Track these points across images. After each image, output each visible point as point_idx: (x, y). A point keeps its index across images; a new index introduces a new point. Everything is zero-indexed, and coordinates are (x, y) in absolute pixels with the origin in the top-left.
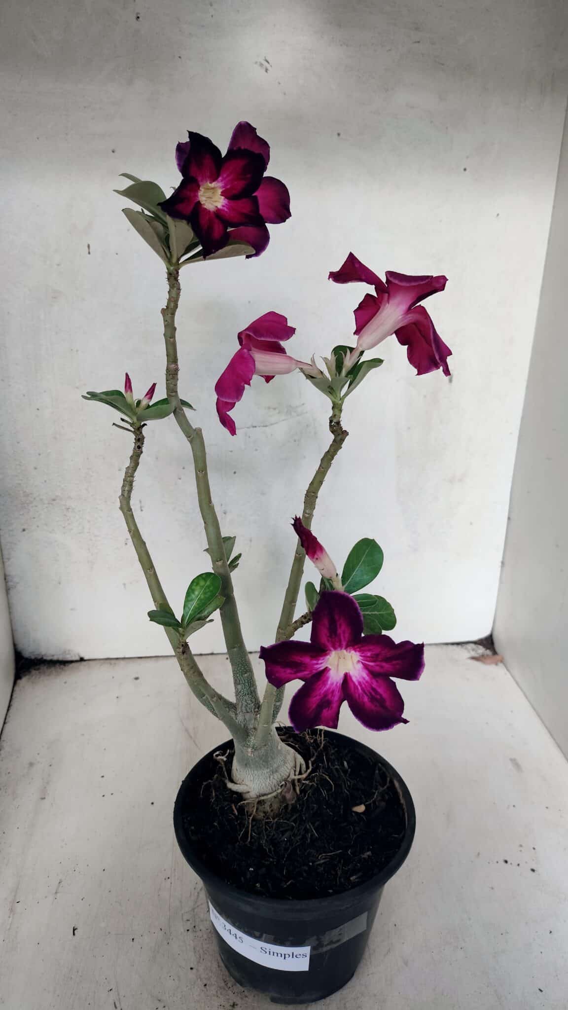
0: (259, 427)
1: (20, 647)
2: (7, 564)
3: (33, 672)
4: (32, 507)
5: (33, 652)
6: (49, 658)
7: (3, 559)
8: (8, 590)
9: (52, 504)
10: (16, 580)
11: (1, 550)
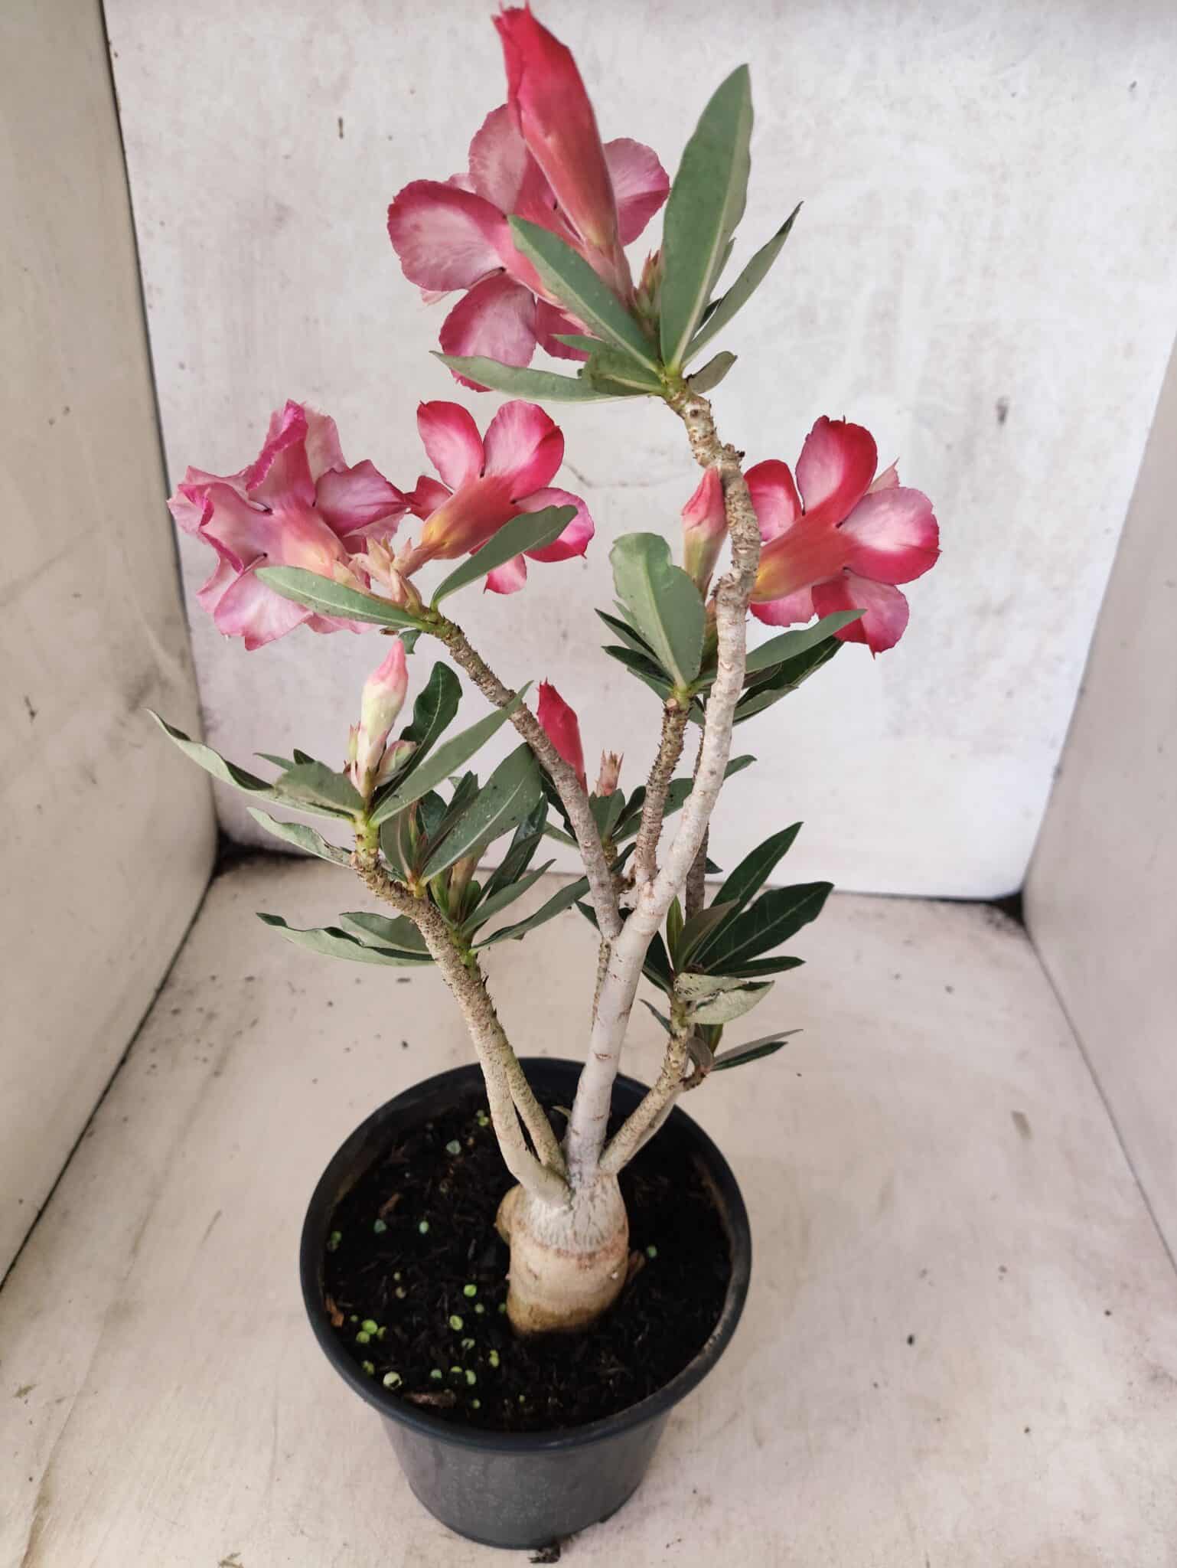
1: (226, 825)
2: (203, 689)
3: (244, 867)
5: (245, 834)
6: (271, 847)
10: (218, 717)
11: (194, 667)
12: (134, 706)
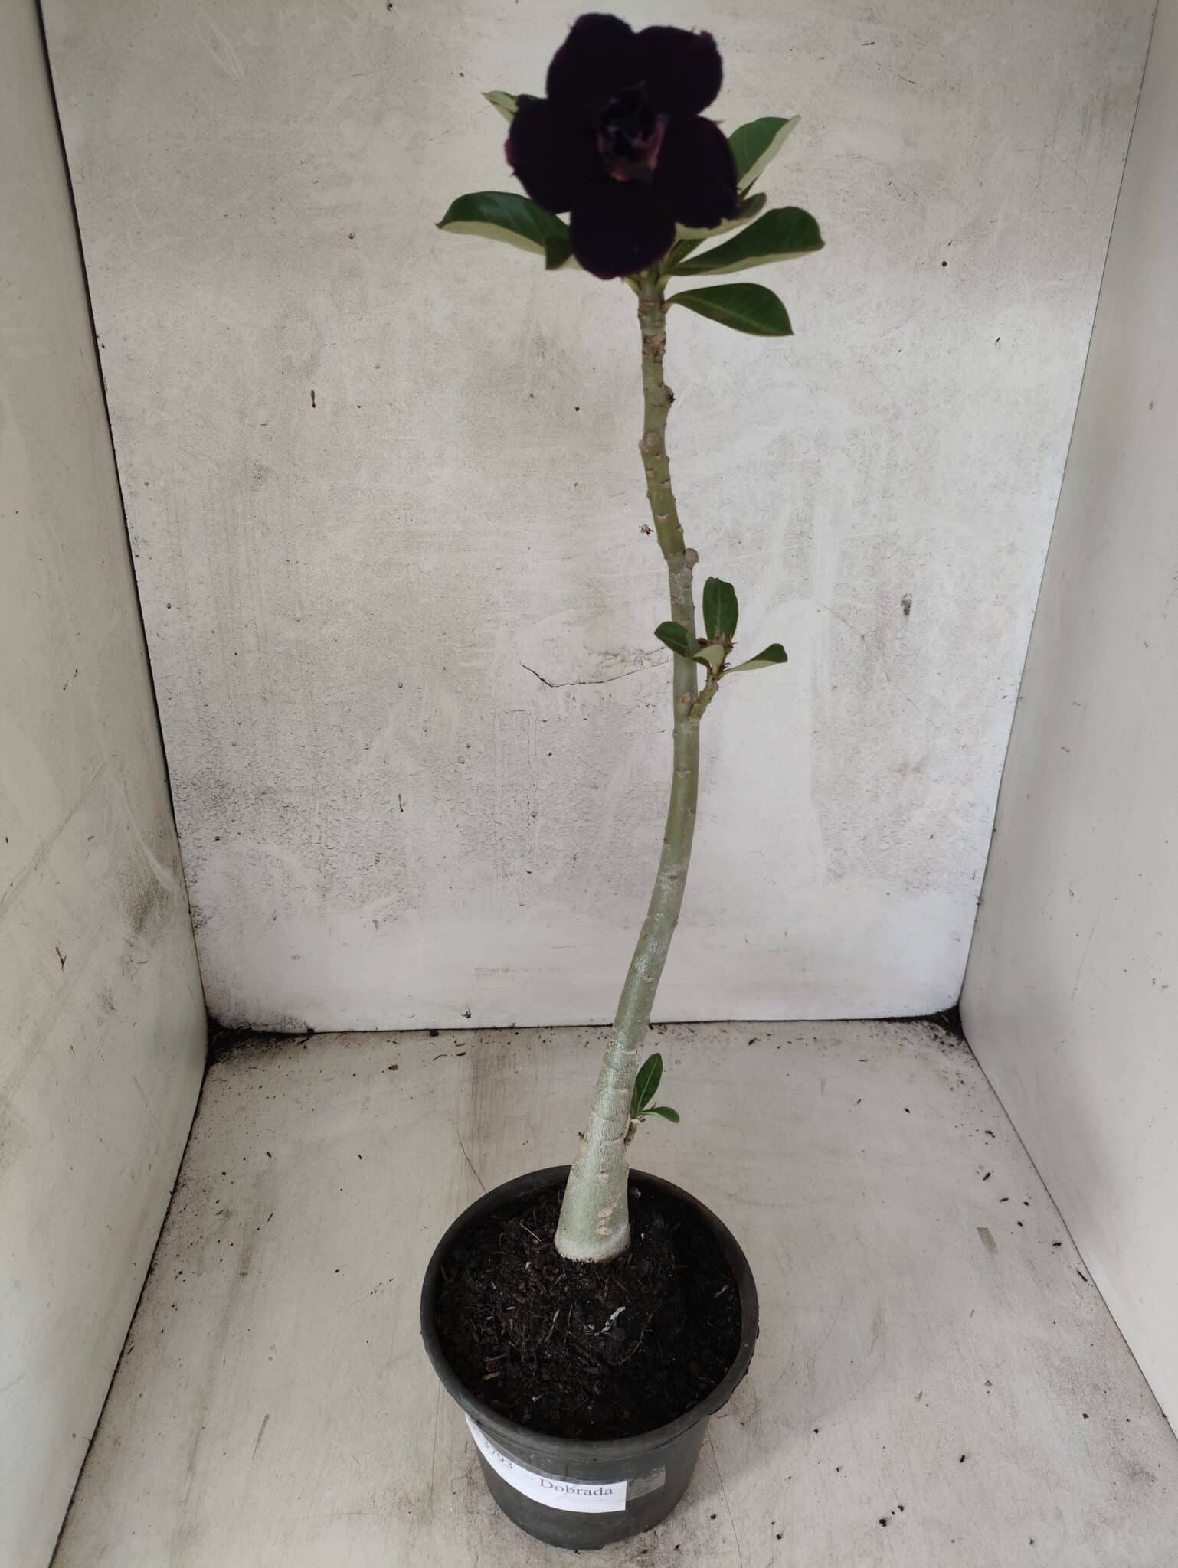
0: (590, 683)
1: (215, 1012)
2: (191, 891)
3: (236, 1052)
4: (230, 804)
5: (235, 1019)
6: (262, 1028)
7: (185, 881)
8: (194, 928)
9: (262, 800)
10: (206, 913)
11: (183, 869)
12: (139, 925)
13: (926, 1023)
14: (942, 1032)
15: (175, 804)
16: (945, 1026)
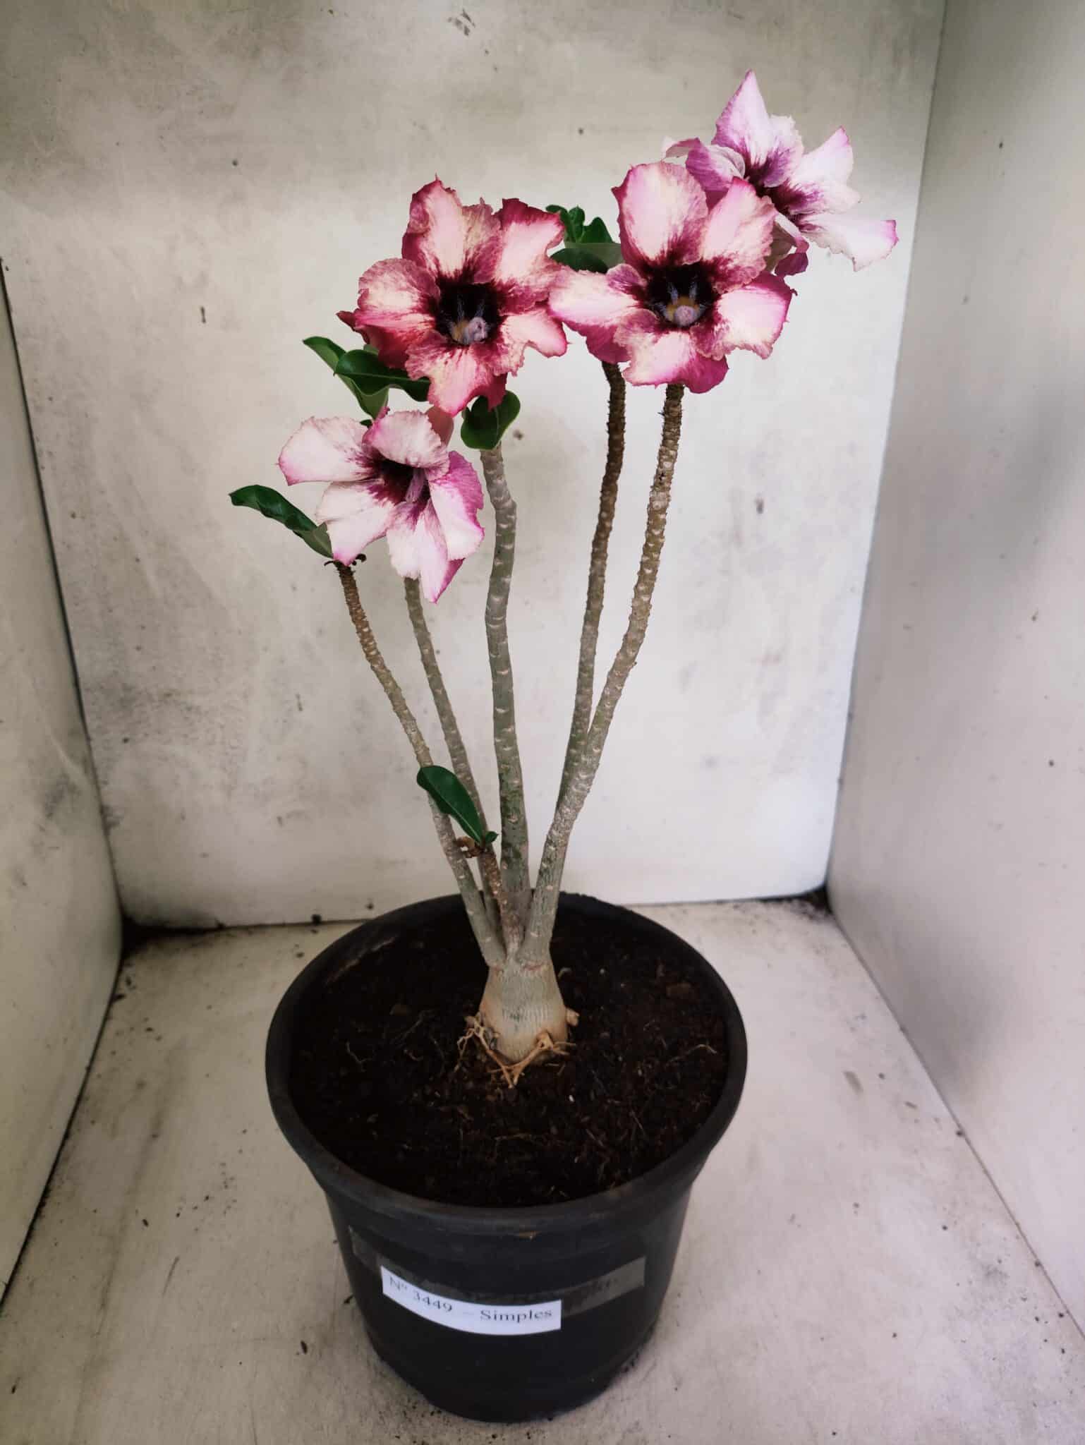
1: (129, 910)
2: (105, 789)
3: (150, 948)
4: (136, 706)
5: (148, 916)
6: (175, 925)
7: (97, 782)
8: (107, 828)
9: (165, 701)
10: (118, 813)
11: (94, 770)
12: (50, 814)
13: (796, 902)
14: (810, 908)
15: (86, 707)
16: (813, 904)
